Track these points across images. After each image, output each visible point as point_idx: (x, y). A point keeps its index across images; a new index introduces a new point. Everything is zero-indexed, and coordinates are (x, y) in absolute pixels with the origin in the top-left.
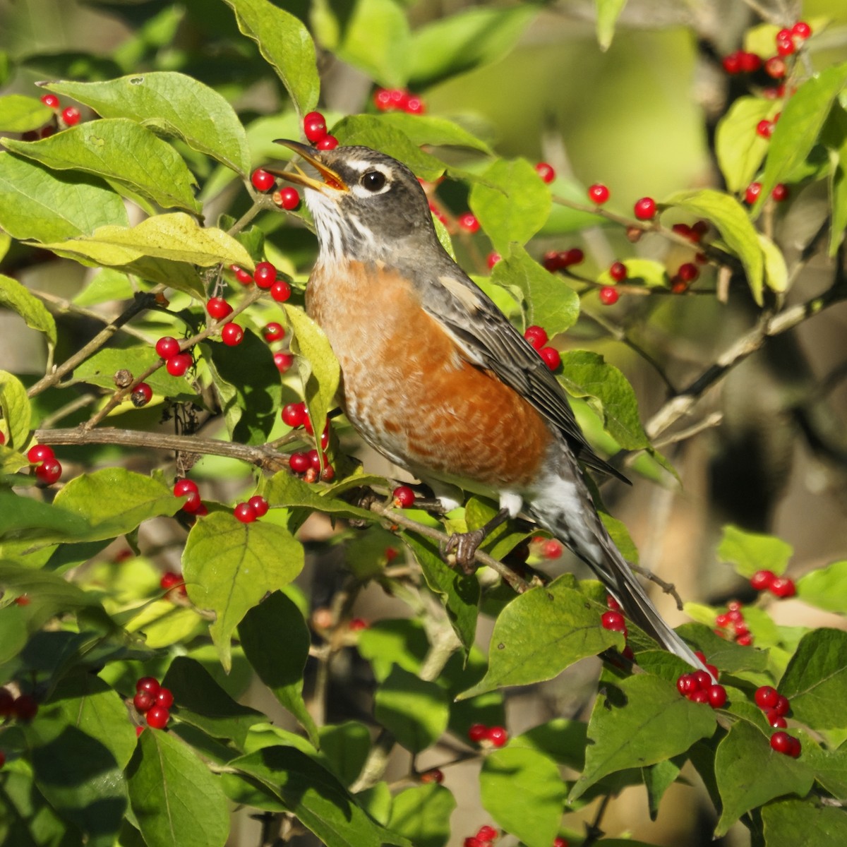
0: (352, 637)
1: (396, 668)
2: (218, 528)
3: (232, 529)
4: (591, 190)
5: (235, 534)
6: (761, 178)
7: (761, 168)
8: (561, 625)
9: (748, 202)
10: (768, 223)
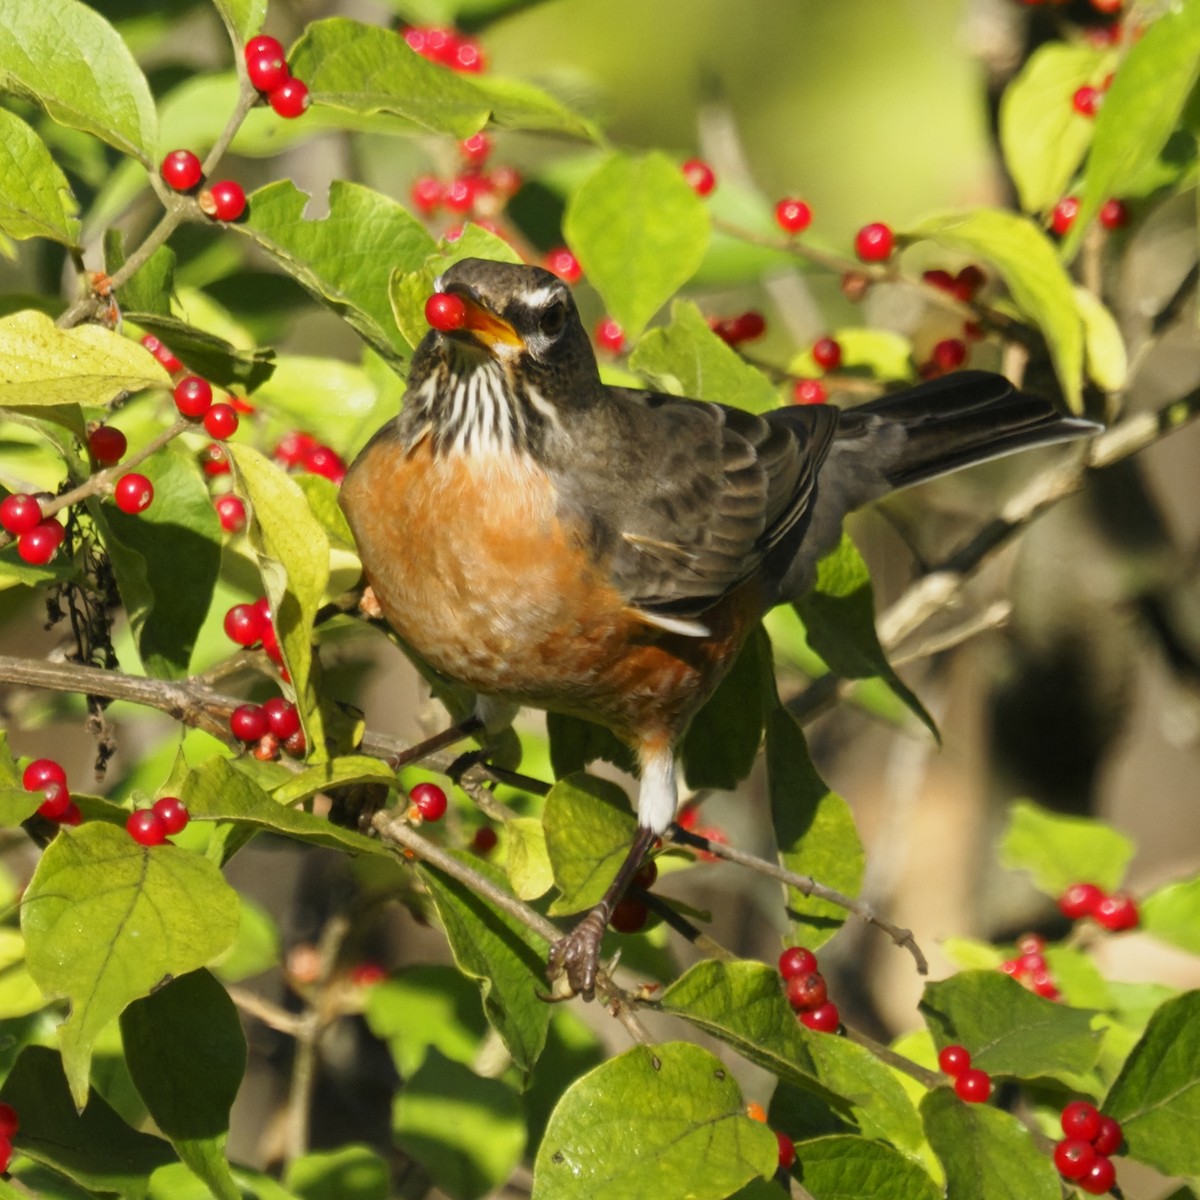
0: (358, 996)
1: (433, 1055)
2: (95, 851)
3: (119, 854)
4: (780, 208)
5: (124, 865)
6: (1080, 187)
7: (1080, 171)
8: (668, 1118)
9: (1056, 232)
10: (1092, 269)
